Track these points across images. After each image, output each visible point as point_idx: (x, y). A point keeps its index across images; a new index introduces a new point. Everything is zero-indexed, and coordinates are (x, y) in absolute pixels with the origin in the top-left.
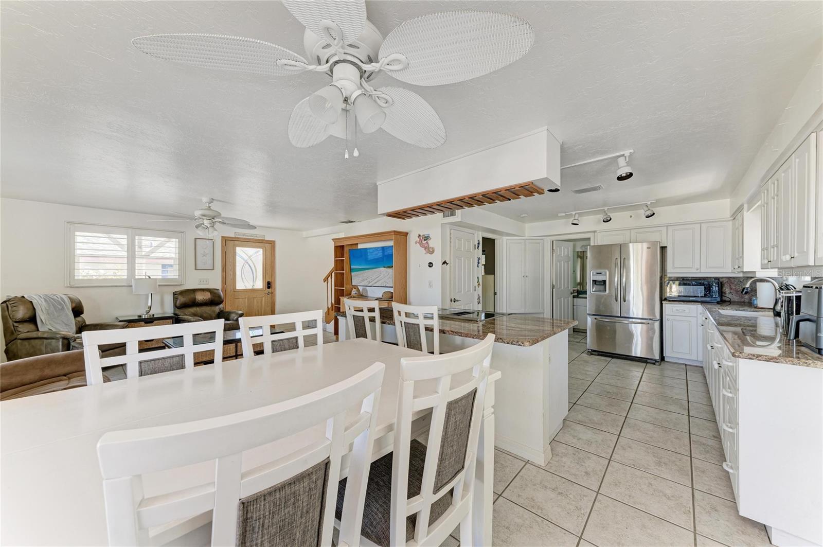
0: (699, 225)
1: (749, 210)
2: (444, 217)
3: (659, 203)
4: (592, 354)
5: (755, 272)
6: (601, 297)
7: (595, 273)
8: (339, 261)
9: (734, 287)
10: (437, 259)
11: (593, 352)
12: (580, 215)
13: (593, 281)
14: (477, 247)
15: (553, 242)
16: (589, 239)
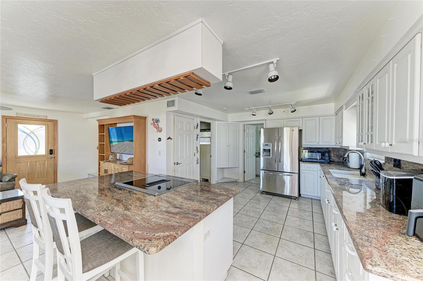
0: (319, 118)
1: (346, 109)
2: (168, 107)
3: (298, 104)
4: (262, 194)
5: (349, 147)
6: (268, 159)
7: (264, 145)
8: (102, 135)
9: (336, 153)
10: (163, 135)
11: (263, 192)
12: (257, 109)
13: (264, 149)
14: (196, 128)
15: (244, 125)
16: (263, 124)
